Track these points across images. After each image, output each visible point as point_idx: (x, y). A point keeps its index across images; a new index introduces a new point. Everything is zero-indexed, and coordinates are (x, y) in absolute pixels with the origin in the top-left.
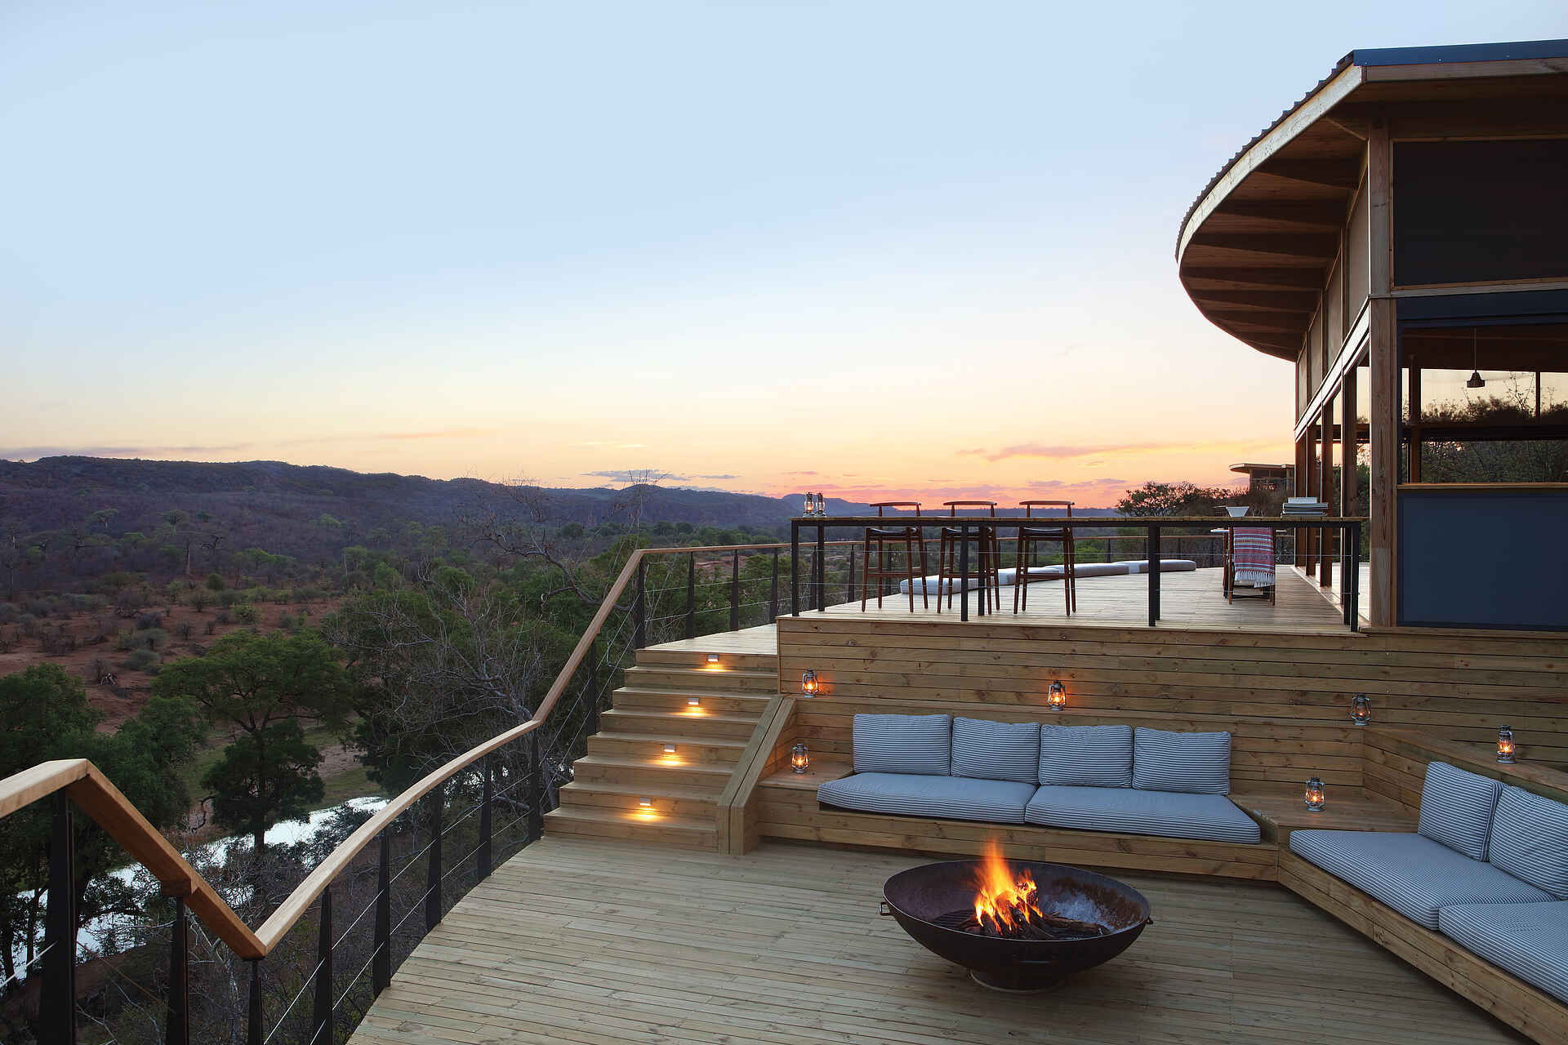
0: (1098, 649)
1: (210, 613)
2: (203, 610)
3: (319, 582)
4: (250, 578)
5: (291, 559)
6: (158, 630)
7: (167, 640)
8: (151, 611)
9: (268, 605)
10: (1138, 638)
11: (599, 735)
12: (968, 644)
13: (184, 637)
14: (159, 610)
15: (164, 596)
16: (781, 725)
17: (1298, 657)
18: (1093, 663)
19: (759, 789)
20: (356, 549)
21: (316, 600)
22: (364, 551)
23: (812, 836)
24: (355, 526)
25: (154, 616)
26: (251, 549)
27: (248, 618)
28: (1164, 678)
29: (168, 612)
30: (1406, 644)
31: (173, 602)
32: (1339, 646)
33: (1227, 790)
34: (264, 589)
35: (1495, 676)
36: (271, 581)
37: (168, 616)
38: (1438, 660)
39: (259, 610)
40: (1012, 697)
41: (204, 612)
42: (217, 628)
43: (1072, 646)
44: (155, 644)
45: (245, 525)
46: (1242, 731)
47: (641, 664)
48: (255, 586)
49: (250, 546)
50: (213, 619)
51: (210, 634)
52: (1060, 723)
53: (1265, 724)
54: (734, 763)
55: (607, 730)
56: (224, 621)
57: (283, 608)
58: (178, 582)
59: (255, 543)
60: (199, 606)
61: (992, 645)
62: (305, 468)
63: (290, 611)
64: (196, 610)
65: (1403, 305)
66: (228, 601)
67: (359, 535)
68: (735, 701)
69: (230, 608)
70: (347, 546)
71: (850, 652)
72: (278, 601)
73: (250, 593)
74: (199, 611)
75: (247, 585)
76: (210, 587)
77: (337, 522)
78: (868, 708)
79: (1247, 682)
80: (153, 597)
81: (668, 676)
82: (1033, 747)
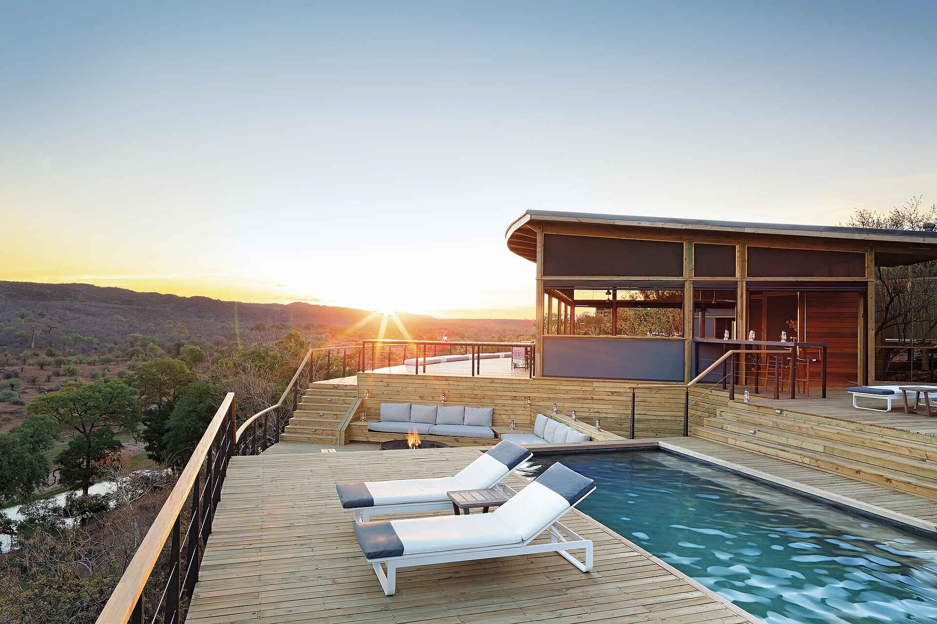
0: (456, 383)
1: (49, 370)
2: (43, 368)
3: (114, 353)
4: (72, 350)
5: (96, 340)
6: (17, 379)
7: (23, 385)
8: (11, 369)
9: (85, 365)
10: (468, 380)
11: (297, 411)
12: (417, 381)
13: (33, 383)
14: (16, 368)
15: (18, 360)
16: (358, 406)
17: (515, 386)
18: (455, 387)
19: (349, 426)
20: (136, 335)
21: (112, 363)
22: (141, 336)
23: (366, 440)
24: (134, 322)
25: (13, 372)
26: (71, 334)
27: (72, 373)
28: (476, 392)
29: (22, 369)
30: (543, 382)
31: (24, 363)
32: (525, 383)
33: (491, 425)
34: (81, 356)
35: (567, 392)
36: (84, 351)
37: (22, 371)
38: (552, 387)
39: (78, 368)
40: (430, 398)
41: (44, 369)
42: (53, 378)
43: (449, 382)
44: (14, 387)
45: (67, 320)
46: (496, 408)
47: (311, 388)
48: (75, 355)
49: (71, 332)
50: (50, 373)
51: (48, 382)
52: (444, 406)
53: (503, 406)
54: (342, 419)
55: (300, 409)
56: (58, 374)
57: (93, 367)
58: (27, 352)
59: (74, 330)
60: (42, 366)
61: (424, 382)
62: (104, 288)
63: (97, 369)
64: (40, 368)
65: (545, 282)
66: (59, 363)
67: (136, 327)
68: (343, 400)
69: (60, 368)
70: (130, 333)
71: (381, 384)
72: (89, 364)
73: (73, 359)
74: (42, 369)
75: (70, 354)
76: (47, 355)
77: (123, 319)
78: (386, 402)
79: (499, 393)
80: (12, 361)
81: (321, 392)
82: (435, 412)
